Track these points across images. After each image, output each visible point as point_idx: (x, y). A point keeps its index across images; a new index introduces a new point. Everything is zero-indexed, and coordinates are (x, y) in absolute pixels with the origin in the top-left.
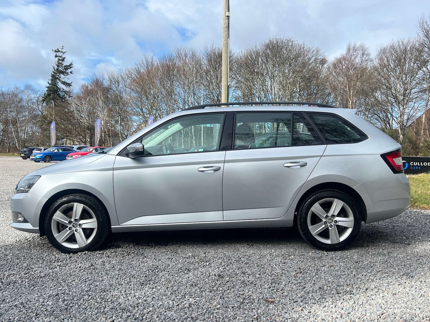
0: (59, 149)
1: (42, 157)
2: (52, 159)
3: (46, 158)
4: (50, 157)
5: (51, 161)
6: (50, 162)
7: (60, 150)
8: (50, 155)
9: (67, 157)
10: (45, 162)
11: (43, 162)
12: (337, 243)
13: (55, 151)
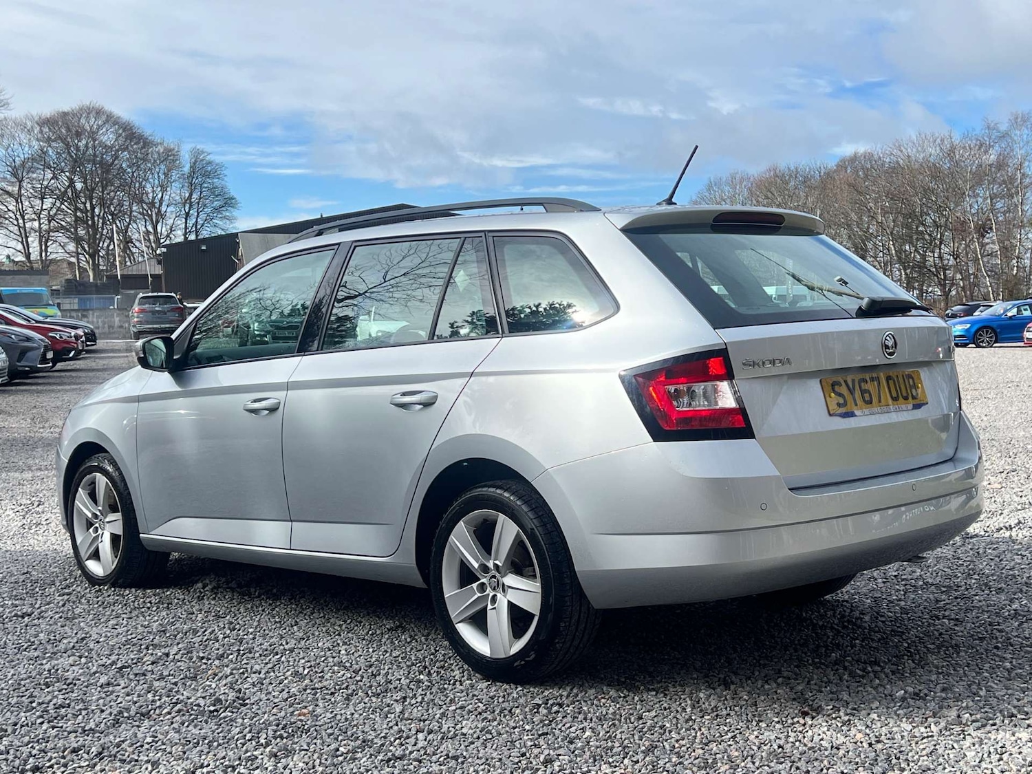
0: (1022, 308)
1: (967, 330)
2: (999, 337)
3: (981, 335)
4: (993, 330)
5: (994, 343)
6: (991, 347)
7: (1025, 310)
8: (994, 325)
9: (1025, 333)
10: (978, 346)
11: (974, 346)
12: (504, 656)
13: (1010, 314)
